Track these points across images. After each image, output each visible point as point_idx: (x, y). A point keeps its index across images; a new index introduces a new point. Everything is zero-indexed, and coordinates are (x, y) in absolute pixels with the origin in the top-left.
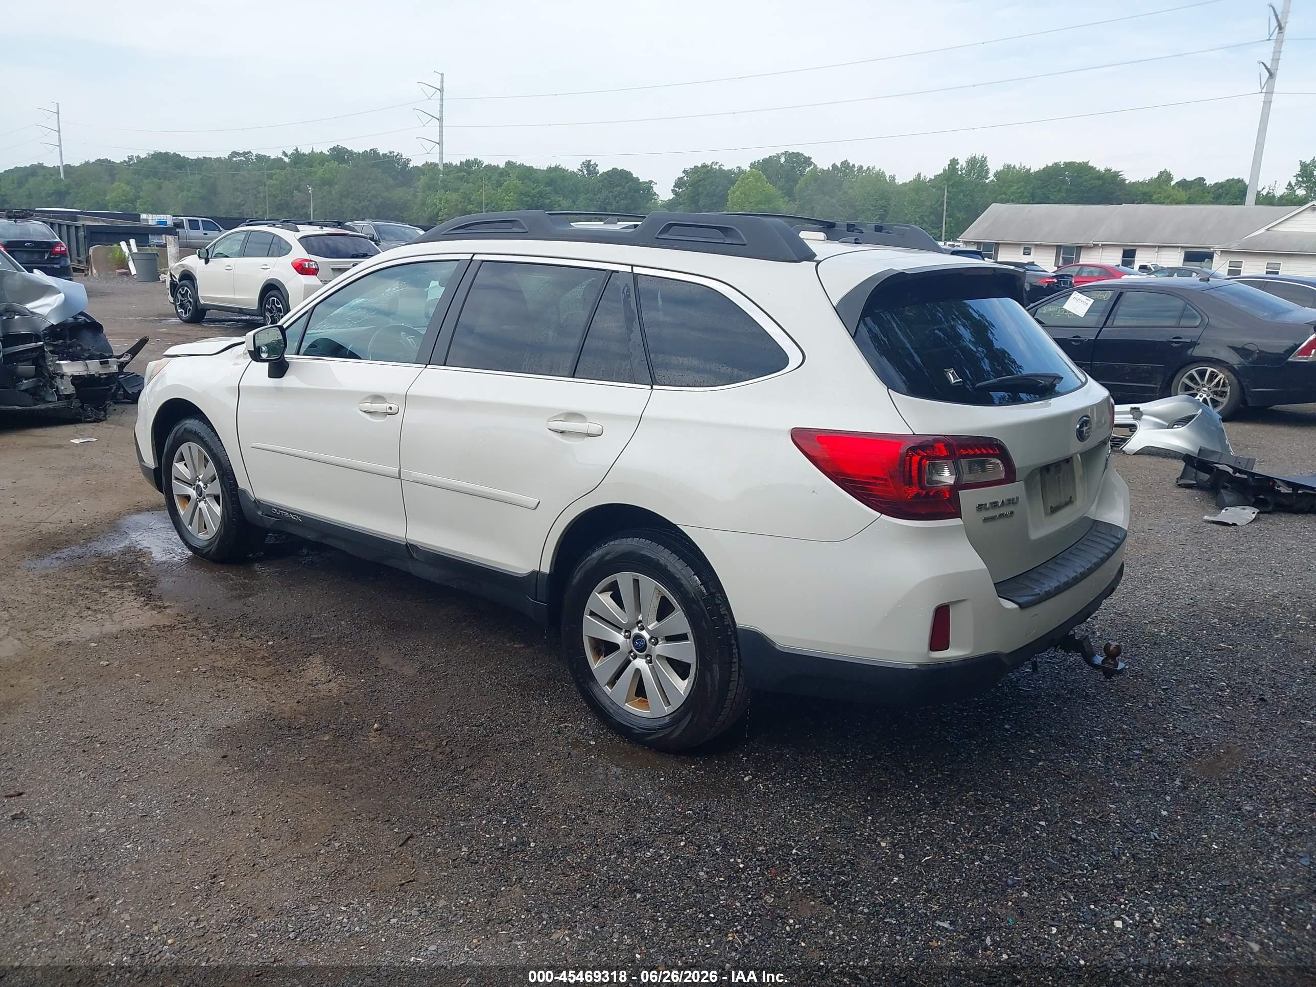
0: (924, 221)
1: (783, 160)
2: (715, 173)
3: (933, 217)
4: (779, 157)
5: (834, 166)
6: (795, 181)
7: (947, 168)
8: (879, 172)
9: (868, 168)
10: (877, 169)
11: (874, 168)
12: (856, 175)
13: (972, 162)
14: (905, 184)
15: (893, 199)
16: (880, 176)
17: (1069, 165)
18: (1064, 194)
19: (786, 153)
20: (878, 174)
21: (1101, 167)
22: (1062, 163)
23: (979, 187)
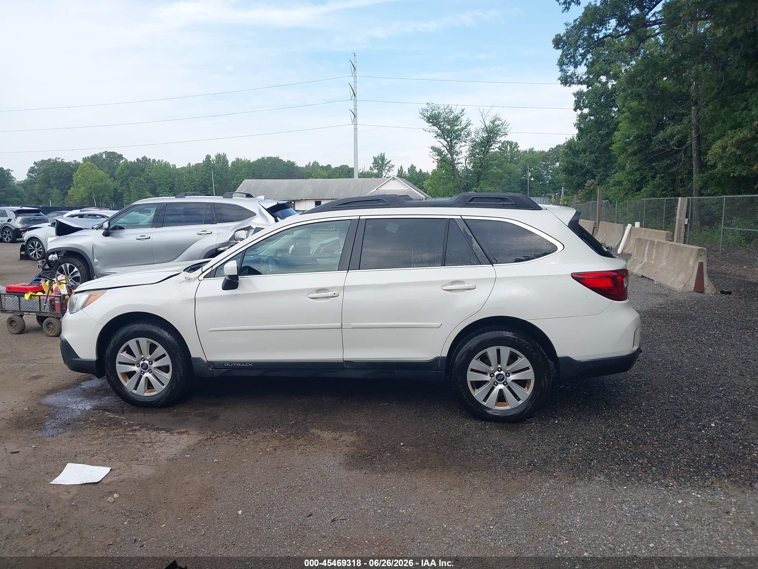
0: (196, 189)
1: (104, 156)
2: (58, 164)
3: (201, 187)
4: (101, 154)
5: (138, 159)
6: (115, 168)
7: (205, 160)
8: (165, 163)
9: (159, 161)
10: (164, 161)
11: (162, 160)
12: (152, 165)
13: (218, 157)
14: (182, 168)
15: (177, 178)
16: (167, 165)
17: (269, 158)
18: (269, 174)
19: (106, 152)
20: (165, 164)
21: (285, 160)
22: (266, 157)
23: (224, 170)
